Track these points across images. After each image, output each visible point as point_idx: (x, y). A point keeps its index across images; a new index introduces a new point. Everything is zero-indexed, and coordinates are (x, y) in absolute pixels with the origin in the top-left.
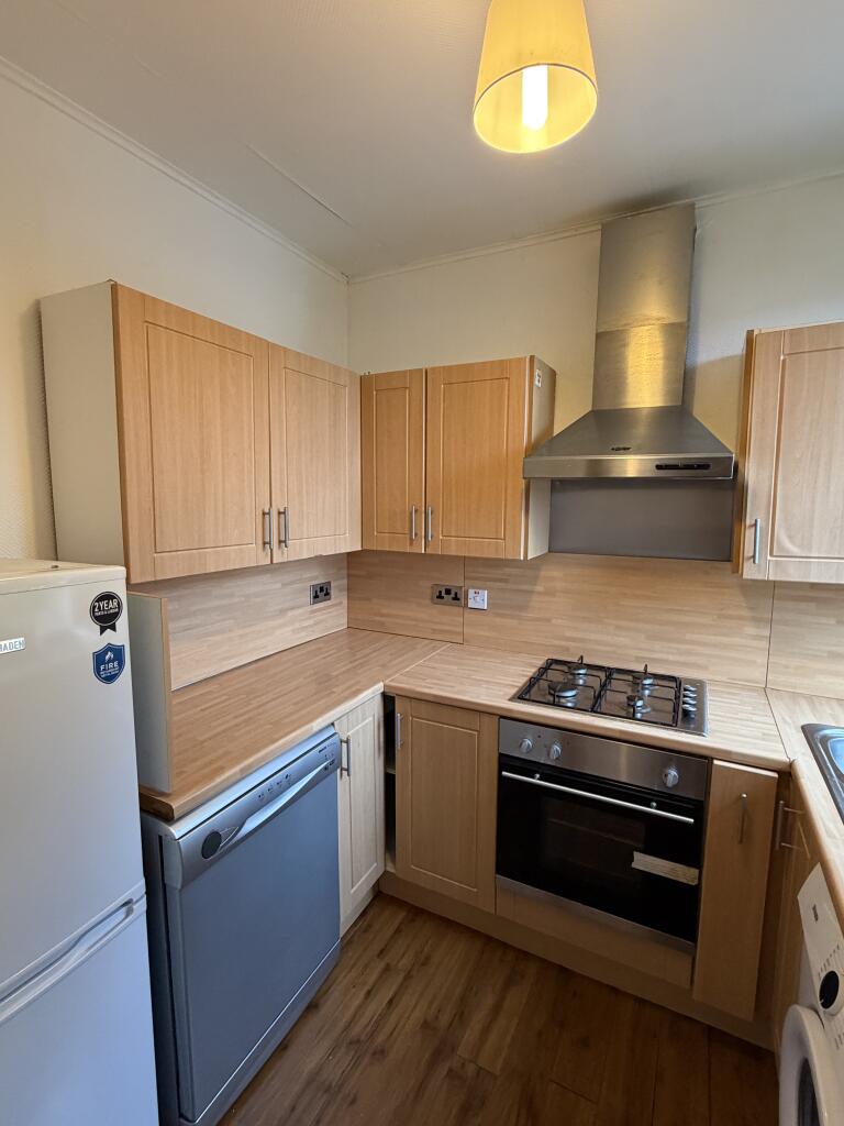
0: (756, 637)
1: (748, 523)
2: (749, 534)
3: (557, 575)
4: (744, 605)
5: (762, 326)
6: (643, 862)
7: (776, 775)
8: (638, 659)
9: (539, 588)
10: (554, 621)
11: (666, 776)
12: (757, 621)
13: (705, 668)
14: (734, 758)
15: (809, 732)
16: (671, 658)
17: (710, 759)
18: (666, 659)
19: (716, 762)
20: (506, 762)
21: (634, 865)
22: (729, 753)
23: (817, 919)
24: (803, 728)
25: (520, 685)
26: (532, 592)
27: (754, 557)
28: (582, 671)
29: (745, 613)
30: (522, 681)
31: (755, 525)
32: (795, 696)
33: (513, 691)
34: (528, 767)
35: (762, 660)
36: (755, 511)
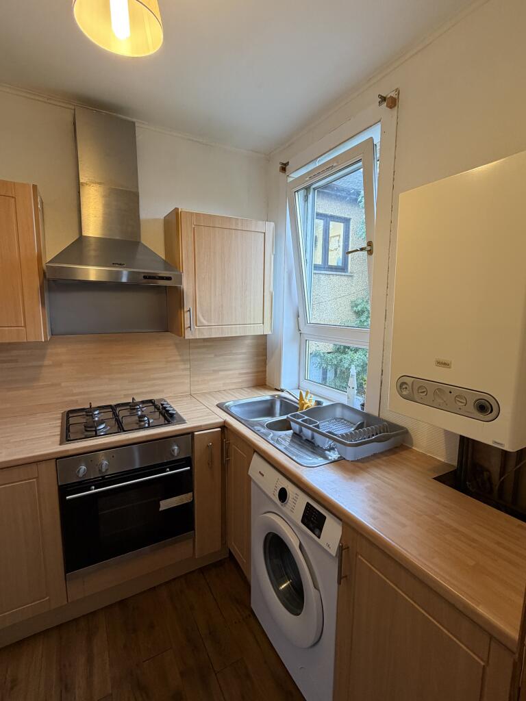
0: (183, 370)
1: (185, 310)
2: (187, 315)
3: (60, 352)
4: (177, 354)
5: (184, 207)
6: (165, 504)
7: (219, 429)
8: (126, 396)
9: (46, 362)
10: (63, 384)
11: (173, 451)
12: (184, 361)
13: (162, 391)
14: (203, 428)
15: (220, 406)
16: (144, 390)
17: (192, 433)
18: (140, 392)
19: (196, 433)
20: (64, 490)
21: (161, 509)
22: (201, 426)
23: (263, 475)
24: (217, 406)
25: (59, 433)
26: (41, 366)
27: (190, 327)
28: (96, 413)
29: (178, 358)
30: (58, 431)
31: (189, 311)
32: (204, 394)
33: (58, 438)
34: (83, 485)
35: (187, 381)
36: (188, 304)
